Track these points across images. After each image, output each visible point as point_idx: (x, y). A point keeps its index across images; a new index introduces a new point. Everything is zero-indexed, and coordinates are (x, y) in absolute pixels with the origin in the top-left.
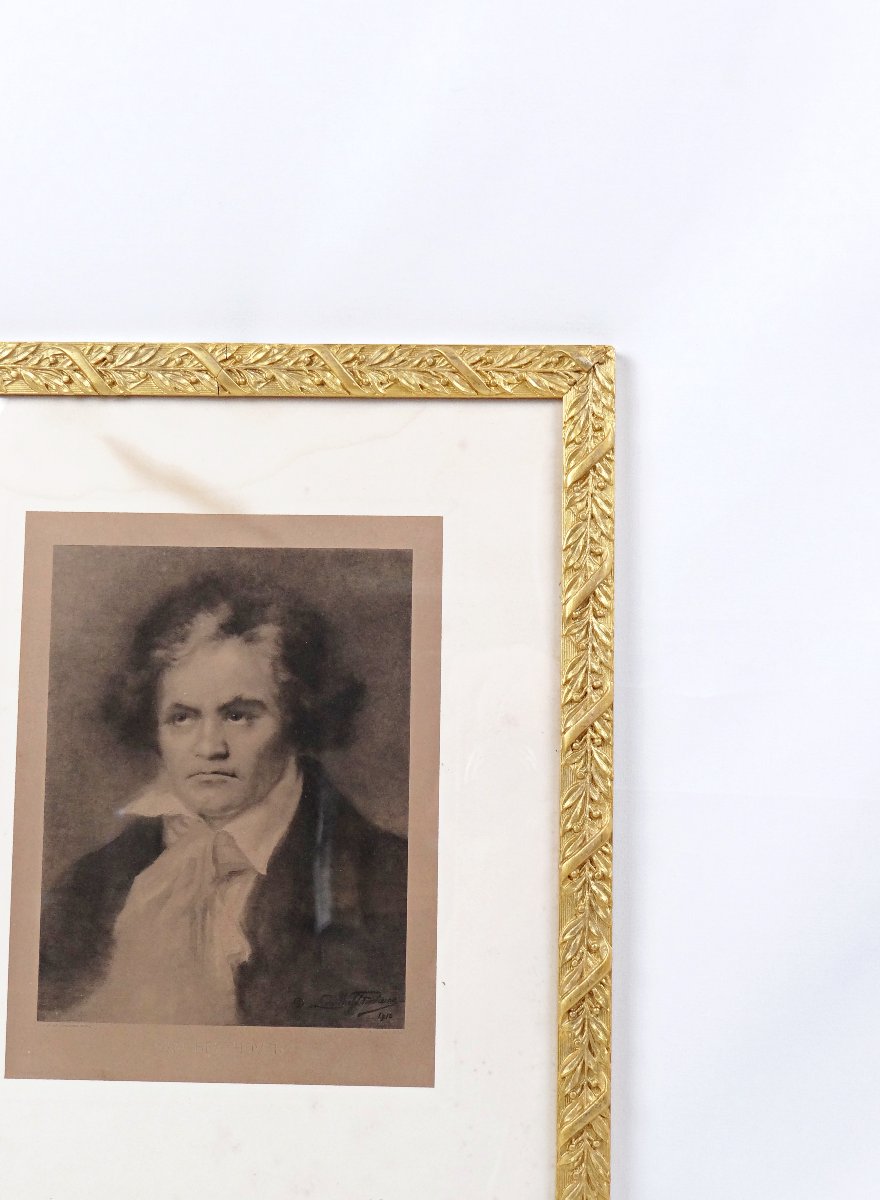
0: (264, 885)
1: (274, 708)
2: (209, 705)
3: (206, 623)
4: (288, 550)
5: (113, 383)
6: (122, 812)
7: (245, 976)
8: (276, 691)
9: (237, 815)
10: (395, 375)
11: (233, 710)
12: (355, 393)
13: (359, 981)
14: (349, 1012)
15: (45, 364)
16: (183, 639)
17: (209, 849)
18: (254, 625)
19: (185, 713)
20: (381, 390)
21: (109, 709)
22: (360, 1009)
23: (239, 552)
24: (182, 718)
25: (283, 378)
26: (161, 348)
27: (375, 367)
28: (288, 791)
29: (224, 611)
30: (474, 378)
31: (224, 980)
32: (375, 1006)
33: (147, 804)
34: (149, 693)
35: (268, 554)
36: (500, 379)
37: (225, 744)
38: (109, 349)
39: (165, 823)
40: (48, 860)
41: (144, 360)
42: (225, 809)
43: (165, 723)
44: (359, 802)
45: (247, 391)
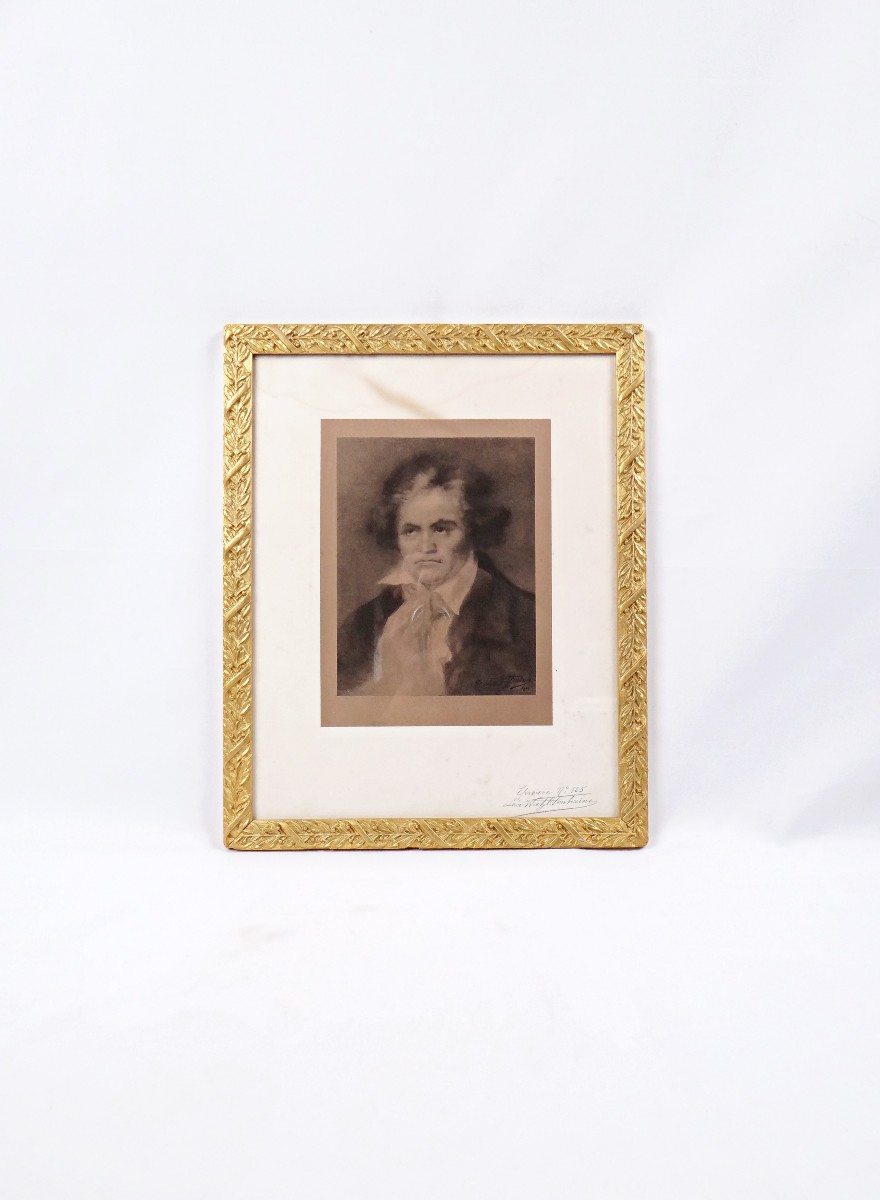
0: (459, 620)
1: (460, 524)
2: (425, 523)
3: (422, 479)
4: (466, 439)
5: (368, 347)
6: (380, 583)
7: (449, 668)
8: (462, 515)
9: (442, 583)
10: (524, 341)
11: (439, 526)
12: (502, 351)
13: (511, 669)
14: (506, 686)
15: (330, 337)
16: (410, 488)
17: (428, 601)
18: (449, 480)
19: (412, 528)
20: (516, 349)
21: (369, 527)
22: (512, 685)
23: (439, 440)
24: (411, 532)
25: (462, 344)
26: (396, 326)
27: (514, 336)
28: (470, 570)
29: (432, 472)
30: (568, 342)
31: (438, 671)
32: (520, 683)
33: (393, 578)
34: (392, 517)
35: (457, 441)
36: (582, 343)
37: (435, 545)
38: (365, 327)
39: (403, 589)
40: (340, 610)
41: (386, 333)
42: (437, 580)
43: (402, 533)
44: (509, 575)
45: (443, 351)
